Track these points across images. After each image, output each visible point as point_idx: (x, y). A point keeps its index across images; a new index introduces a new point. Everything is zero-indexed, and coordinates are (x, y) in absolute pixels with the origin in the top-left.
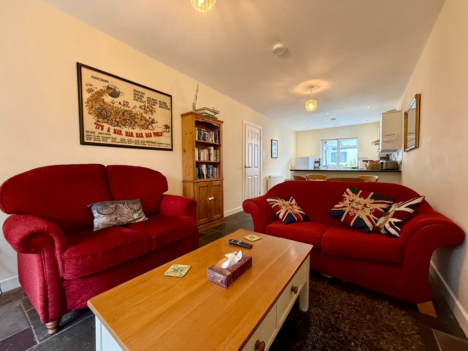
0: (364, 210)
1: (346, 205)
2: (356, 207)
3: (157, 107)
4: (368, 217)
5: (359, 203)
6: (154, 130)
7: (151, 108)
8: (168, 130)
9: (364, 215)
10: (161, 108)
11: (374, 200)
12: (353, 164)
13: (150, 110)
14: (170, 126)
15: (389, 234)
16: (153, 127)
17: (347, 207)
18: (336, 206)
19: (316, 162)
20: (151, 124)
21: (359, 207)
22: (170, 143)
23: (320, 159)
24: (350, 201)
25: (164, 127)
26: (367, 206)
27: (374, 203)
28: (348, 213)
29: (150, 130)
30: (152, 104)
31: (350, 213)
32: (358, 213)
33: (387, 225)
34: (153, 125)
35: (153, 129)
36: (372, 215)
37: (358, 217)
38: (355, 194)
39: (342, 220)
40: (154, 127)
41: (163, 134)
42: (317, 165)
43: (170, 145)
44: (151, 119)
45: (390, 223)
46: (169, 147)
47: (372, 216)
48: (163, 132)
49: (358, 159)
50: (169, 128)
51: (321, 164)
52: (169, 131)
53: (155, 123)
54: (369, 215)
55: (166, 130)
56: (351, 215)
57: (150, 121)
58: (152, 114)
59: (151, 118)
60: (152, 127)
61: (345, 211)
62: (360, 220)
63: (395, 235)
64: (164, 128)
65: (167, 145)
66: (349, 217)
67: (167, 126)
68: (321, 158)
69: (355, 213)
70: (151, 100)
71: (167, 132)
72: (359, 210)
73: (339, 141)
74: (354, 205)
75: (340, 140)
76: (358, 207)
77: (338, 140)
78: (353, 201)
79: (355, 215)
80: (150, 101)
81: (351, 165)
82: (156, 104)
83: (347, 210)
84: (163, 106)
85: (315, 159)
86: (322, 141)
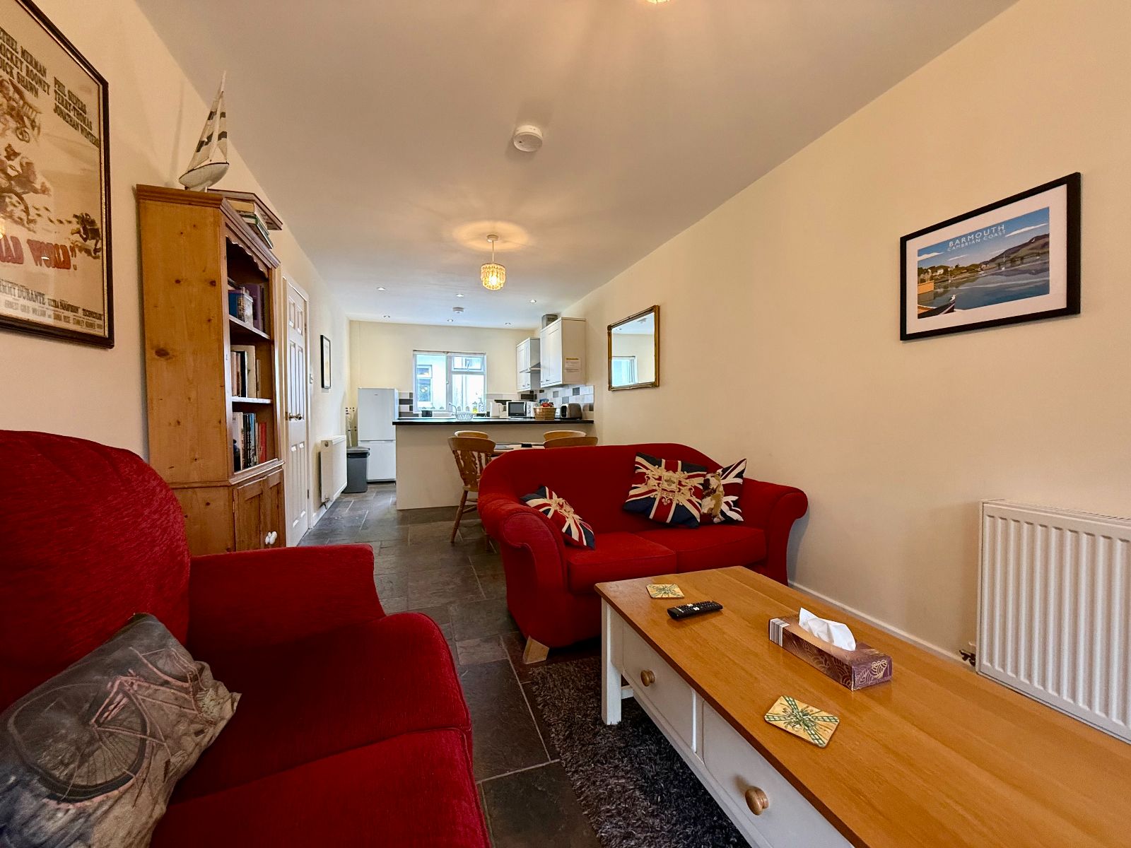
0: (681, 492)
1: (654, 488)
2: (669, 488)
3: (44, 103)
4: (690, 501)
5: (669, 481)
6: (32, 225)
7: (17, 96)
8: (91, 244)
9: (683, 499)
10: (64, 118)
11: (688, 472)
12: (478, 408)
13: (13, 109)
14: (100, 224)
15: (729, 520)
16: (26, 211)
17: (655, 490)
18: (632, 493)
19: (402, 402)
20: (18, 190)
21: (674, 487)
22: (98, 307)
23: (411, 394)
24: (656, 479)
25: (76, 226)
26: (683, 483)
27: (689, 477)
28: (660, 500)
29: (16, 222)
30: (20, 80)
31: (663, 500)
32: (676, 498)
33: (725, 508)
34: (29, 198)
35: (30, 221)
36: (694, 497)
37: (677, 505)
38: (657, 466)
39: (651, 516)
40: (32, 211)
41: (73, 261)
42: (406, 408)
43: (99, 317)
44: (15, 163)
45: (727, 503)
46: (99, 326)
47: (694, 499)
48: (73, 249)
49: (488, 396)
50: (95, 234)
51: (414, 405)
52: (96, 250)
53: (36, 191)
54: (691, 498)
55: (85, 240)
56: (665, 504)
57: (12, 173)
58: (21, 133)
59: (16, 154)
60: (22, 207)
61: (655, 499)
62: (680, 508)
63: (737, 520)
64: (79, 232)
65: (91, 320)
66: (664, 509)
67: (87, 221)
68: (414, 392)
69: (671, 500)
70: (19, 56)
71: (88, 252)
72: (674, 492)
73: (450, 357)
74: (665, 485)
75: (453, 354)
76: (671, 487)
77: (449, 354)
78: (660, 478)
79: (671, 503)
80: (12, 54)
81: (475, 408)
82: (40, 91)
83: (658, 495)
84: (72, 114)
85: (400, 394)
86: (415, 353)
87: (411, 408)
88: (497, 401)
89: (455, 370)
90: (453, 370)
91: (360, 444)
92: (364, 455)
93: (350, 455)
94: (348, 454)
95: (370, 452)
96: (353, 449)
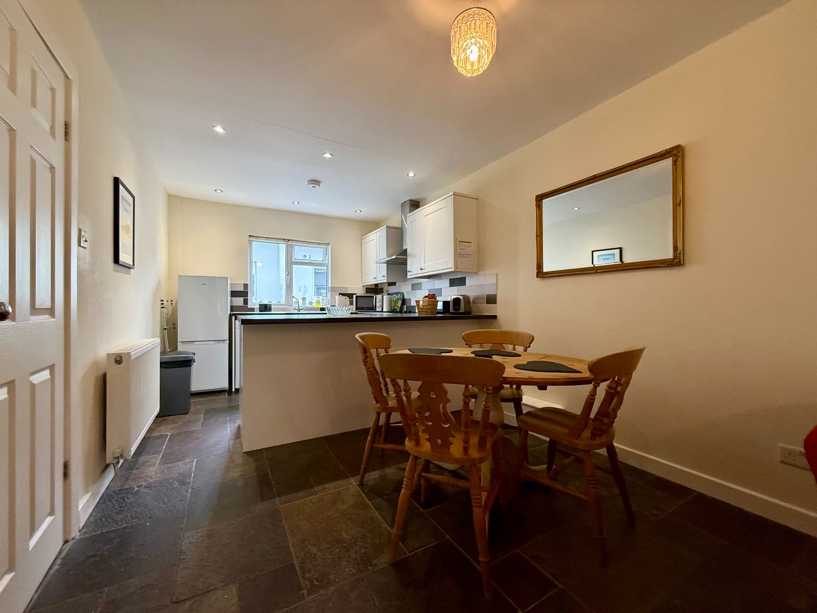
12: (321, 301)
19: (234, 294)
23: (245, 286)
42: (239, 301)
49: (333, 289)
51: (249, 298)
85: (232, 284)
86: (251, 239)
87: (246, 302)
88: (343, 295)
89: (296, 260)
90: (293, 260)
91: (180, 348)
92: (187, 363)
93: (164, 365)
94: (161, 363)
95: (195, 358)
96: (170, 357)
